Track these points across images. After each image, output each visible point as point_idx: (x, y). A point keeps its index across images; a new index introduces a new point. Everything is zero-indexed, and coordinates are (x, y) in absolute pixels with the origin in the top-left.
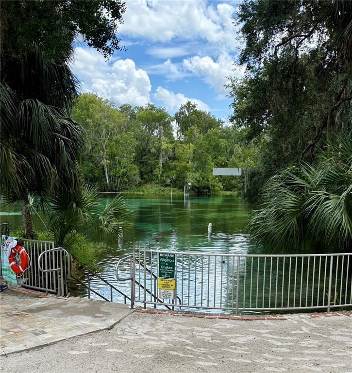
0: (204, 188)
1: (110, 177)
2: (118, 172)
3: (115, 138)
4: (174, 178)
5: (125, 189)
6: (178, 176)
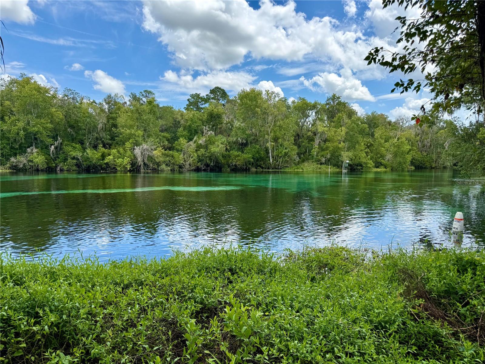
0: (357, 166)
1: (273, 157)
2: (281, 153)
3: (278, 123)
4: (329, 156)
5: (286, 167)
6: (332, 155)
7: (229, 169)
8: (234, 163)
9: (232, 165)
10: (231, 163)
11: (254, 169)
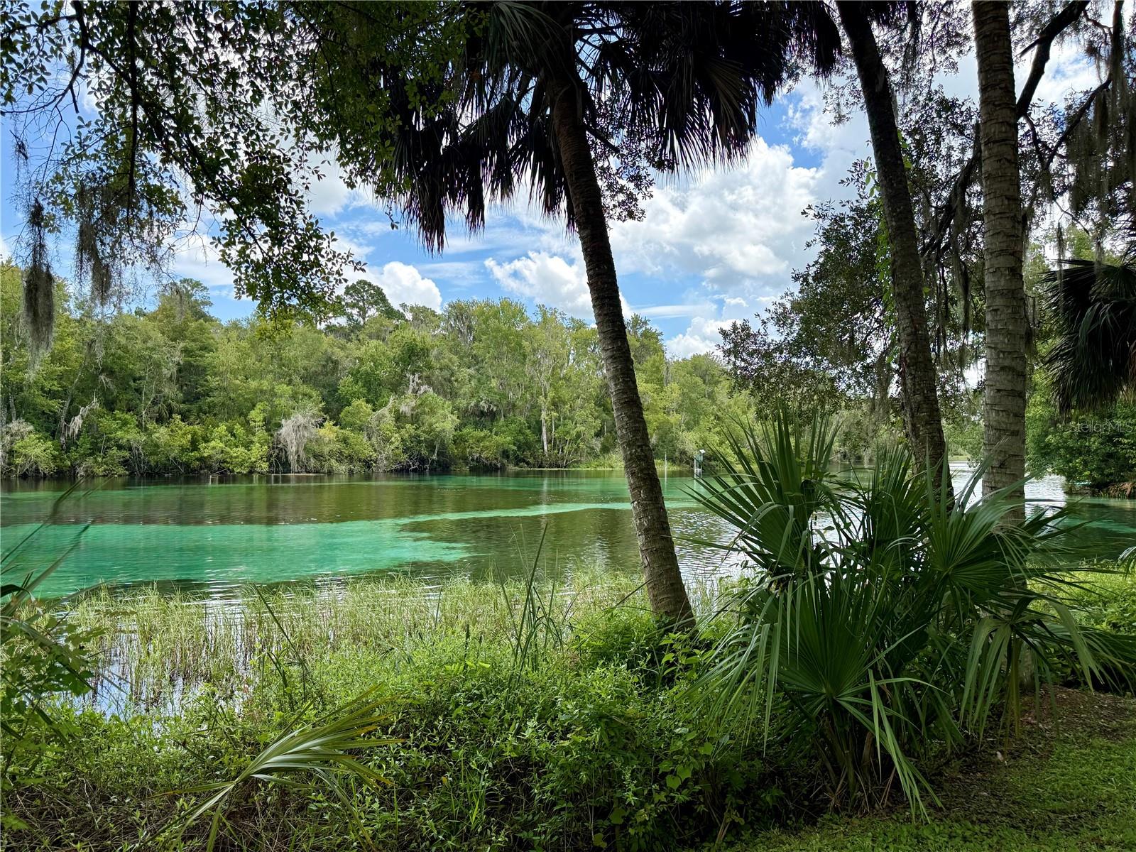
1: (549, 442)
2: (568, 433)
7: (467, 469)
8: (476, 456)
9: (473, 460)
10: (471, 454)
11: (512, 468)
